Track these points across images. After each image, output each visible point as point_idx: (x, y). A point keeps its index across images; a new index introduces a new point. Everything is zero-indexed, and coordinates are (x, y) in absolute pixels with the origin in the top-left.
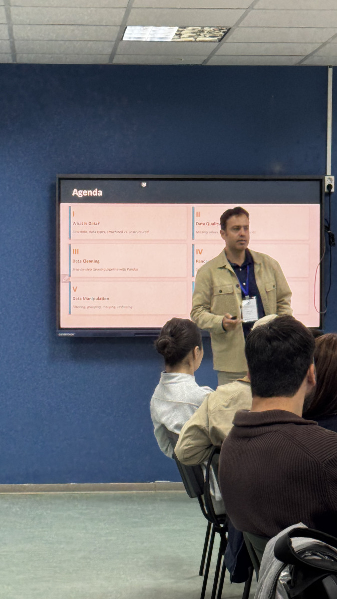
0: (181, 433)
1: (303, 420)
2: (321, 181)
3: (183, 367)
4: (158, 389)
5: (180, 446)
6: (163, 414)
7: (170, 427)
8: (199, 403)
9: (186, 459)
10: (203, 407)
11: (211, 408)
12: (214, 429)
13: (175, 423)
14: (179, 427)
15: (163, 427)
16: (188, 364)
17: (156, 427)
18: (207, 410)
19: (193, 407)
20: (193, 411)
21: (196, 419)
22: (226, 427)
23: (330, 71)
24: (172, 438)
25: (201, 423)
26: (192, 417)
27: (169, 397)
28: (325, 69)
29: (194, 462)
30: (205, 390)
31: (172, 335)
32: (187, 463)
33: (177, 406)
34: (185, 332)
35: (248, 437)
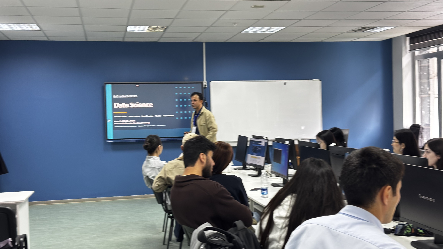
0: (155, 180)
1: (203, 178)
2: (202, 83)
3: (155, 154)
4: (145, 162)
5: (154, 185)
6: (148, 172)
7: (150, 177)
8: (162, 168)
9: (157, 190)
10: (162, 170)
12: (168, 178)
13: (153, 175)
14: (154, 177)
15: (147, 177)
16: (157, 152)
17: (145, 177)
18: (165, 171)
19: (159, 169)
20: (159, 171)
21: (160, 174)
22: (173, 177)
23: (204, 44)
24: (151, 181)
25: (163, 176)
26: (159, 173)
27: (149, 165)
28: (201, 43)
29: (160, 191)
30: (164, 163)
31: (150, 142)
32: (157, 192)
33: (153, 169)
34: (155, 140)
35: (181, 187)
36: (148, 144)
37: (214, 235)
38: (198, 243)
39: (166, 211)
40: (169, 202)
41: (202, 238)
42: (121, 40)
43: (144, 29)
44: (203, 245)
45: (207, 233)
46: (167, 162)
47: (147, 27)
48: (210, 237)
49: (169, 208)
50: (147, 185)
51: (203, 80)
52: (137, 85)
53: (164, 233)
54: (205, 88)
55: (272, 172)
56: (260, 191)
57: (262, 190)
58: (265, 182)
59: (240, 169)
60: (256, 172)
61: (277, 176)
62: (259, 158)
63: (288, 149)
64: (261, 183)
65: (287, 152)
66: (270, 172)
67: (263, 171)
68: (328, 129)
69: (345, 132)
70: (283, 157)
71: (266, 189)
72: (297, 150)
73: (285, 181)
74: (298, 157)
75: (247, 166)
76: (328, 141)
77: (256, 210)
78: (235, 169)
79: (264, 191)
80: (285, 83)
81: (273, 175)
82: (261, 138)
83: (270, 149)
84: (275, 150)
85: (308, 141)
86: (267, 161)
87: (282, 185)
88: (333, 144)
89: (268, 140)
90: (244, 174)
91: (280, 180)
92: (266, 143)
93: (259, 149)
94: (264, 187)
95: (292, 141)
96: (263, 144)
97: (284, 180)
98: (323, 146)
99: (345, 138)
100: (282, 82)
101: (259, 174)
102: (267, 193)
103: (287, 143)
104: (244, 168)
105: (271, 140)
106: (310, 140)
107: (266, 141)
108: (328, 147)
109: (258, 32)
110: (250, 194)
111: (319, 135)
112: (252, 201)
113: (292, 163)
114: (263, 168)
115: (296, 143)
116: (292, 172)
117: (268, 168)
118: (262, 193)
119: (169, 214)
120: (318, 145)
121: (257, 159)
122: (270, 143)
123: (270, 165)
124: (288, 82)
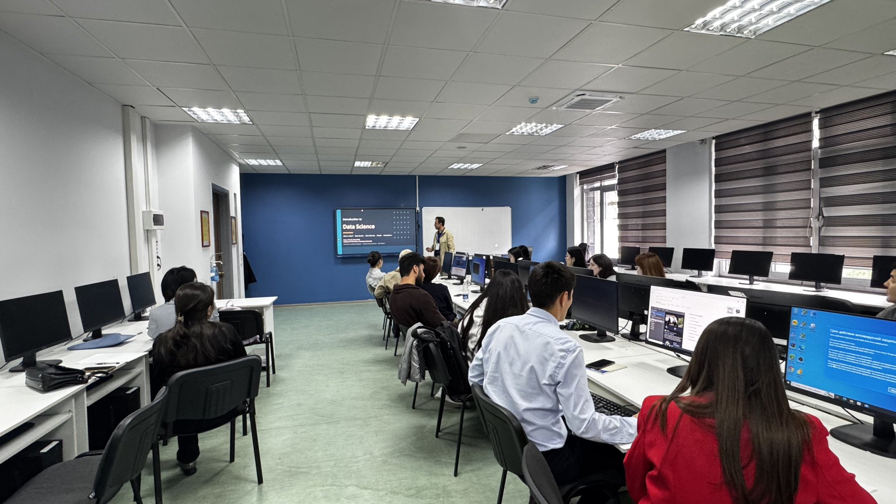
0: (376, 288)
1: (416, 287)
2: (416, 209)
3: (377, 267)
4: (368, 274)
5: (376, 292)
6: (370, 281)
7: (373, 286)
8: (382, 278)
9: (378, 296)
10: (383, 279)
11: (386, 280)
12: (387, 286)
13: (375, 284)
14: (376, 286)
15: (370, 285)
16: (378, 265)
17: (368, 285)
18: (384, 280)
19: (380, 279)
20: (380, 281)
21: (381, 283)
22: (391, 287)
23: (417, 177)
24: (373, 289)
25: (383, 285)
26: (380, 282)
27: (372, 276)
28: (416, 176)
29: (381, 297)
30: (384, 274)
31: (372, 256)
32: (379, 297)
33: (375, 279)
34: (376, 255)
35: (398, 293)
36: (371, 258)
37: (425, 333)
38: (412, 339)
39: (386, 313)
40: (388, 306)
41: (415, 334)
42: (348, 173)
43: (367, 164)
44: (416, 340)
45: (419, 331)
46: (387, 273)
47: (371, 163)
48: (421, 334)
49: (388, 311)
50: (370, 292)
51: (416, 207)
52: (362, 211)
53: (384, 331)
54: (418, 213)
55: (471, 281)
56: (462, 296)
57: (464, 295)
58: (466, 289)
59: (446, 279)
60: (459, 282)
61: (475, 284)
62: (462, 270)
63: (484, 262)
64: (463, 290)
65: (484, 265)
66: (470, 281)
67: (465, 281)
68: (517, 246)
69: (530, 249)
70: (481, 269)
71: (467, 295)
72: (492, 263)
73: (482, 289)
74: (493, 269)
75: (452, 277)
76: (516, 256)
77: (459, 312)
78: (442, 279)
79: (465, 296)
80: (483, 209)
81: (472, 283)
82: (464, 254)
83: (470, 262)
84: (474, 263)
85: (501, 256)
86: (468, 273)
87: (480, 291)
88: (521, 259)
89: (469, 256)
90: (449, 283)
91: (478, 288)
92: (467, 258)
93: (461, 262)
94: (465, 293)
95: (488, 257)
96: (465, 259)
97: (481, 287)
98: (512, 260)
99: (530, 254)
100: (481, 208)
101: (462, 283)
102: (468, 298)
103: (484, 257)
104: (450, 278)
105: (471, 256)
106: (502, 255)
107: (467, 256)
108: (516, 261)
109: (462, 168)
110: (455, 300)
111: (510, 251)
112: (455, 304)
113: (488, 274)
114: (465, 278)
115: (491, 258)
116: (487, 281)
117: (469, 278)
118: (464, 298)
119: (388, 316)
120: (509, 260)
121: (460, 271)
122: (470, 258)
123: (470, 276)
124: (485, 208)
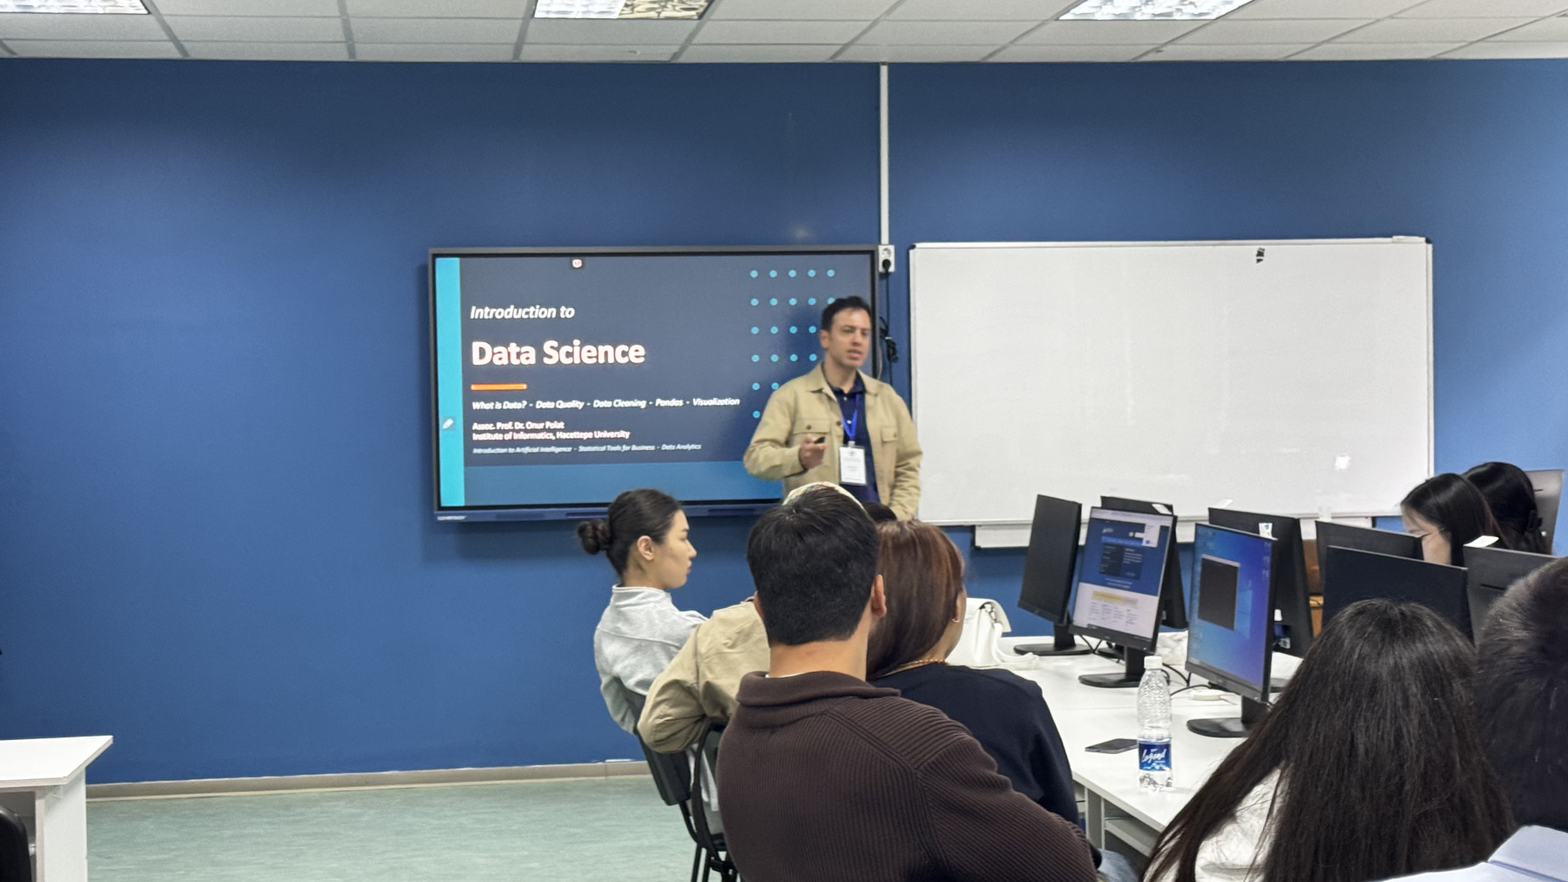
0: (651, 695)
4: (607, 614)
5: (649, 719)
6: (615, 660)
7: (630, 683)
8: (682, 641)
9: (659, 742)
11: (703, 649)
12: (709, 687)
13: (639, 676)
14: (646, 684)
15: (617, 680)
17: (605, 680)
18: (696, 653)
19: (670, 649)
21: (678, 669)
22: (730, 687)
23: (884, 70)
25: (688, 677)
26: (668, 666)
27: (625, 629)
29: (674, 747)
30: (691, 617)
32: (660, 749)
33: (642, 646)
35: (772, 727)
43: (610, 4)
50: (617, 718)
51: (878, 241)
52: (577, 263)
54: (886, 275)
55: (1189, 665)
60: (1117, 668)
62: (1133, 602)
63: (1267, 559)
65: (1267, 573)
66: (1182, 669)
69: (1545, 487)
70: (1246, 598)
72: (1313, 566)
73: (1251, 713)
74: (1317, 601)
80: (1260, 254)
81: (1196, 679)
82: (1146, 508)
83: (1184, 560)
84: (1206, 563)
86: (1171, 617)
87: (1239, 727)
88: (1484, 542)
89: (1175, 519)
90: (1061, 676)
91: (1228, 707)
93: (1130, 558)
95: (1287, 528)
96: (1151, 538)
97: (1247, 703)
98: (1435, 550)
100: (1250, 248)
101: (1134, 676)
103: (1266, 531)
104: (1064, 646)
105: (1187, 521)
106: (1374, 520)
108: (1458, 554)
109: (1138, 16)
110: (1085, 767)
111: (1417, 500)
112: (1095, 798)
113: (1286, 629)
115: (1308, 532)
116: (1285, 666)
117: (1174, 646)
120: (1415, 546)
122: (1185, 535)
123: (1185, 634)
124: (1273, 248)
